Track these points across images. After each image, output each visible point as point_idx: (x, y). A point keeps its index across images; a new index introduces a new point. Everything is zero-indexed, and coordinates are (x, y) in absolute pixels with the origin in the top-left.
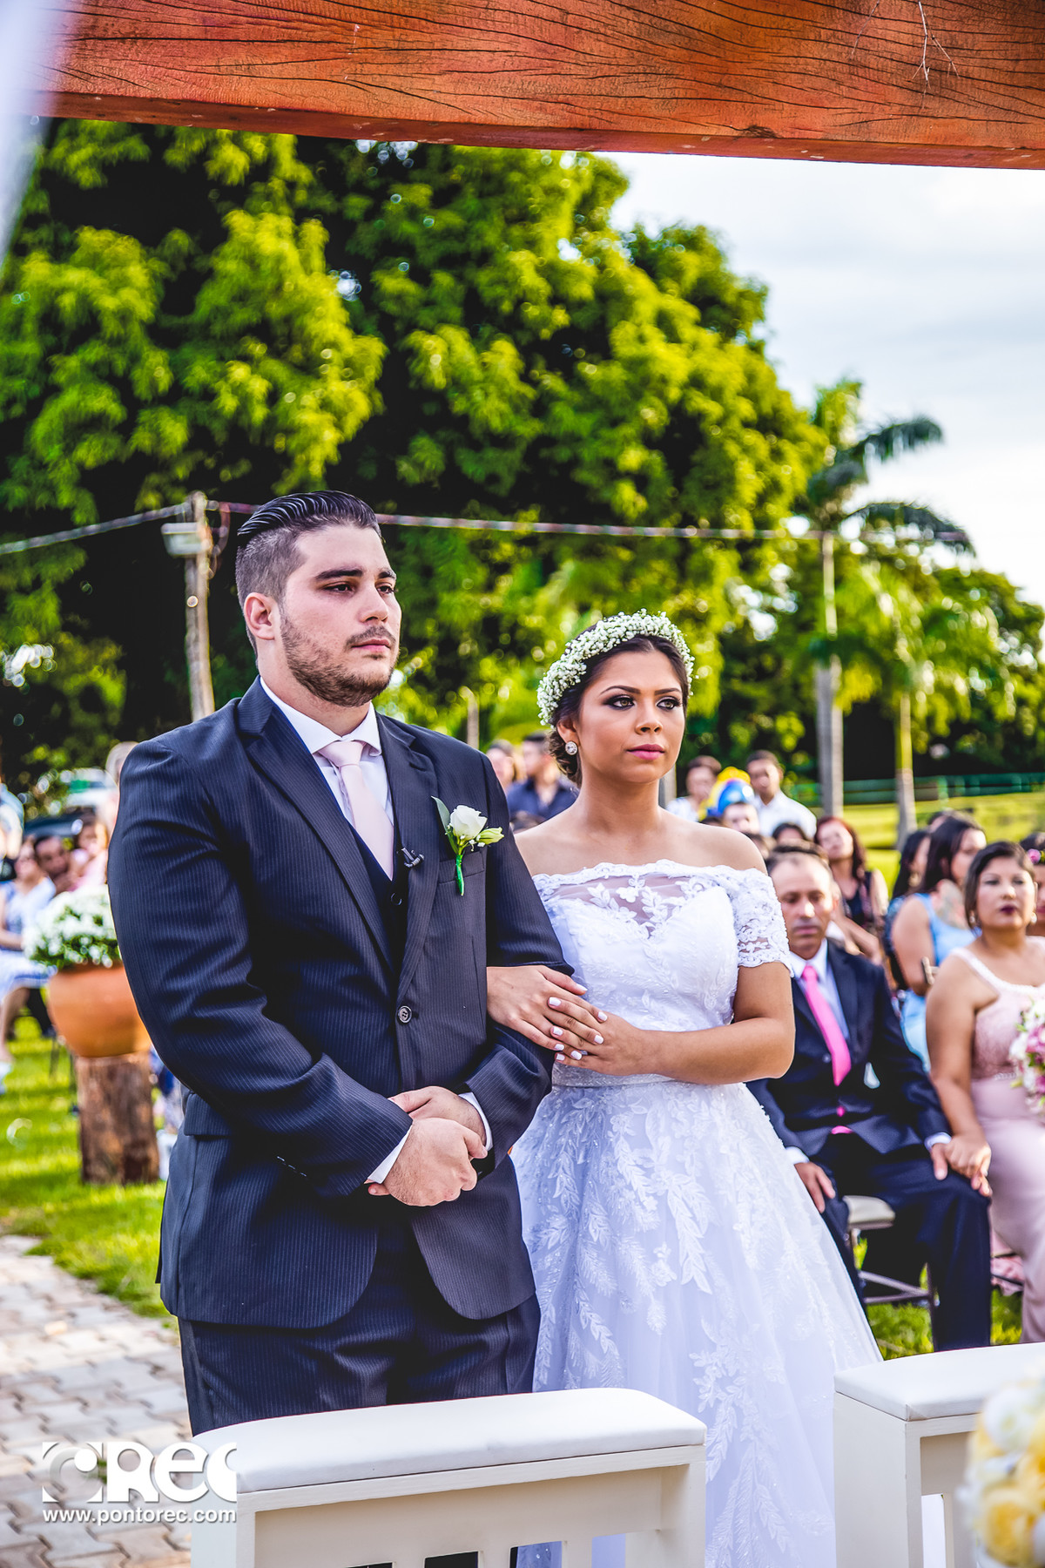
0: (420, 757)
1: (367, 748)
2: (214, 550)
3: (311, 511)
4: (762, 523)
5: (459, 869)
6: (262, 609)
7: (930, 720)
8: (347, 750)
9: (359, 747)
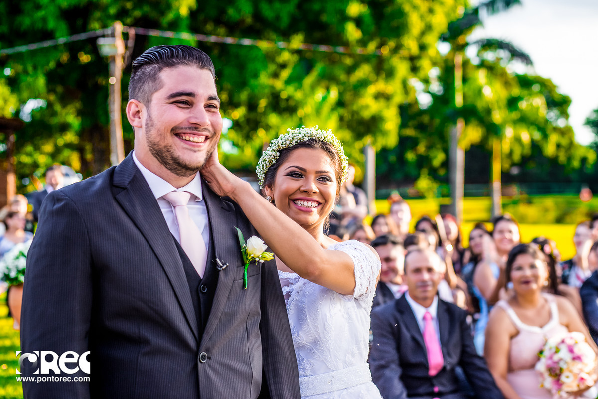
0: (226, 203)
1: (194, 198)
2: (125, 53)
3: (172, 56)
4: (423, 48)
5: (246, 273)
6: (137, 109)
7: (510, 154)
8: (181, 197)
9: (189, 195)
